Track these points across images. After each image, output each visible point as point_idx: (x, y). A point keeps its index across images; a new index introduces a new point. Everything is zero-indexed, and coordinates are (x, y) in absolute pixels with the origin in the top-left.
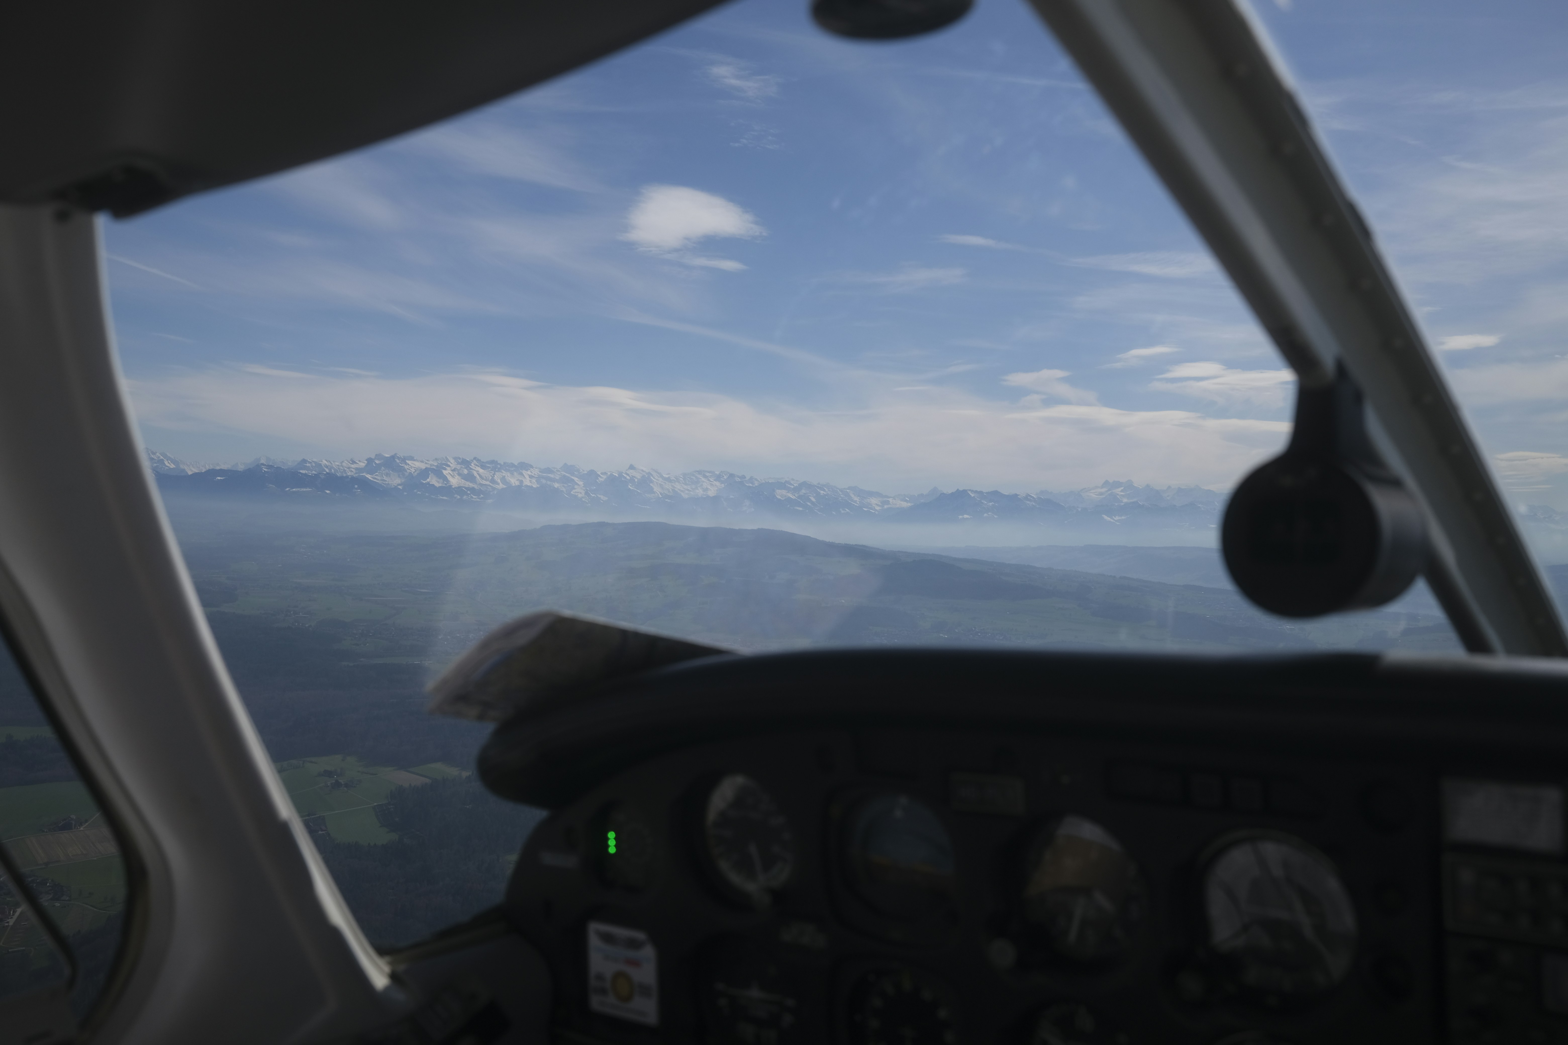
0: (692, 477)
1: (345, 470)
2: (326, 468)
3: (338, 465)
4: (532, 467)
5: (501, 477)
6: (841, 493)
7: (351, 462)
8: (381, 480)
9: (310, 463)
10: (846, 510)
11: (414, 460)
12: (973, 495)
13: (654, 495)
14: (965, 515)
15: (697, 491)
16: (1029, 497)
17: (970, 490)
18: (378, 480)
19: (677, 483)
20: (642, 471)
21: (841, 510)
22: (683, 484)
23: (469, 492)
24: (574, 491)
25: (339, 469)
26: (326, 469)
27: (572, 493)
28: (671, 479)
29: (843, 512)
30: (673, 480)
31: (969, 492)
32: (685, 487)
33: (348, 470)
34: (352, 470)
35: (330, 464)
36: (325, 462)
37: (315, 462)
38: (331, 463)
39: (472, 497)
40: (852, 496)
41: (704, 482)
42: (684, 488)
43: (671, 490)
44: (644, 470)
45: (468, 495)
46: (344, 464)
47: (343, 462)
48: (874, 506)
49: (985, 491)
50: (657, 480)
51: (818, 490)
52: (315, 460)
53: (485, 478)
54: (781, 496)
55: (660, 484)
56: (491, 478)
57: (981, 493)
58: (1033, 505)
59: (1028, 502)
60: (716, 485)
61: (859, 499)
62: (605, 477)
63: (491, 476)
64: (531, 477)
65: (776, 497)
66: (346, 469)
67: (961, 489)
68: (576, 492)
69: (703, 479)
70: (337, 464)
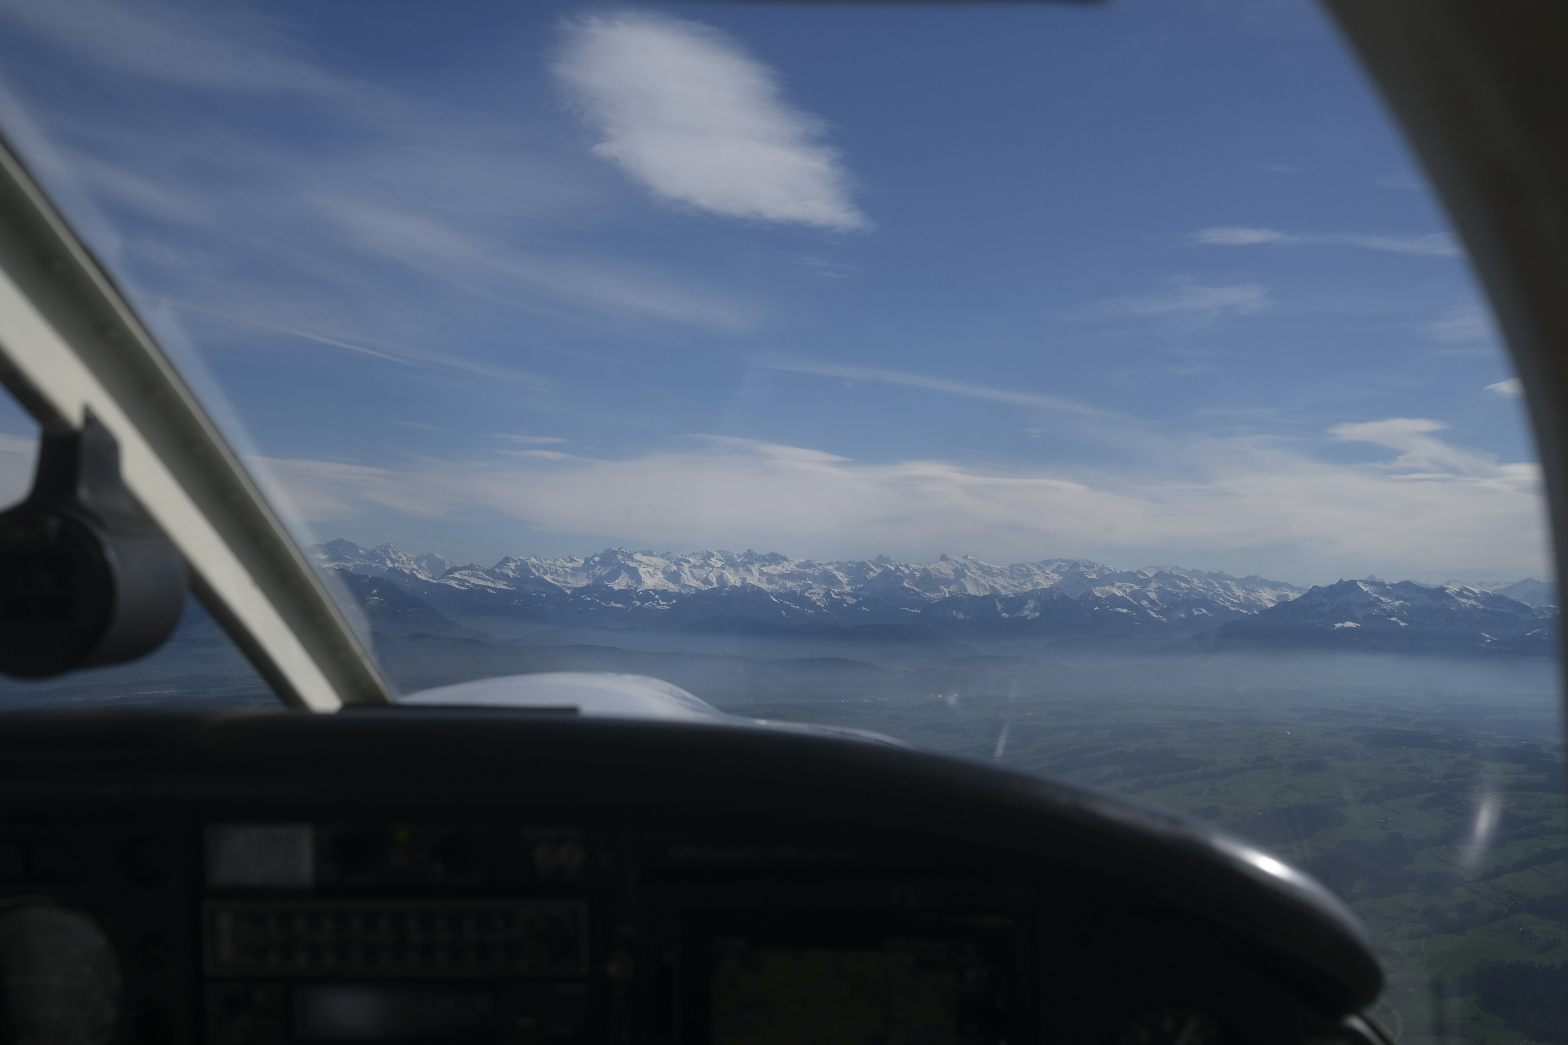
0: (1021, 569)
1: (557, 570)
2: (533, 567)
3: (550, 564)
4: (785, 559)
5: (719, 574)
6: (1217, 585)
7: (568, 560)
8: (563, 582)
9: (515, 561)
10: (1201, 611)
11: (653, 556)
12: (1365, 589)
13: (939, 594)
14: (1347, 623)
15: (1025, 587)
16: (1465, 593)
17: (1361, 581)
18: (559, 582)
19: (1000, 577)
20: (957, 562)
21: (1194, 610)
22: (1009, 578)
23: (657, 597)
24: (810, 591)
25: (550, 568)
26: (532, 569)
27: (806, 594)
28: (994, 571)
29: (1196, 613)
30: (996, 573)
31: (1361, 585)
32: (1011, 582)
33: (561, 569)
34: (567, 569)
35: (539, 563)
36: (533, 560)
37: (521, 561)
38: (542, 562)
39: (659, 604)
40: (1234, 589)
41: (1036, 574)
42: (1009, 584)
43: (988, 587)
44: (959, 561)
45: (653, 600)
46: (558, 563)
47: (557, 560)
48: (1266, 602)
49: (1387, 581)
50: (973, 573)
51: (1178, 582)
52: (522, 558)
53: (698, 576)
54: (1101, 592)
55: (974, 579)
56: (705, 575)
57: (1381, 585)
58: (1473, 605)
59: (1464, 600)
60: (1052, 579)
61: (1244, 593)
62: (879, 571)
63: (706, 574)
64: (762, 573)
65: (1093, 594)
66: (558, 568)
67: (1346, 579)
68: (812, 593)
69: (1037, 571)
70: (549, 562)
